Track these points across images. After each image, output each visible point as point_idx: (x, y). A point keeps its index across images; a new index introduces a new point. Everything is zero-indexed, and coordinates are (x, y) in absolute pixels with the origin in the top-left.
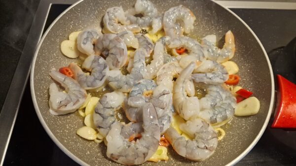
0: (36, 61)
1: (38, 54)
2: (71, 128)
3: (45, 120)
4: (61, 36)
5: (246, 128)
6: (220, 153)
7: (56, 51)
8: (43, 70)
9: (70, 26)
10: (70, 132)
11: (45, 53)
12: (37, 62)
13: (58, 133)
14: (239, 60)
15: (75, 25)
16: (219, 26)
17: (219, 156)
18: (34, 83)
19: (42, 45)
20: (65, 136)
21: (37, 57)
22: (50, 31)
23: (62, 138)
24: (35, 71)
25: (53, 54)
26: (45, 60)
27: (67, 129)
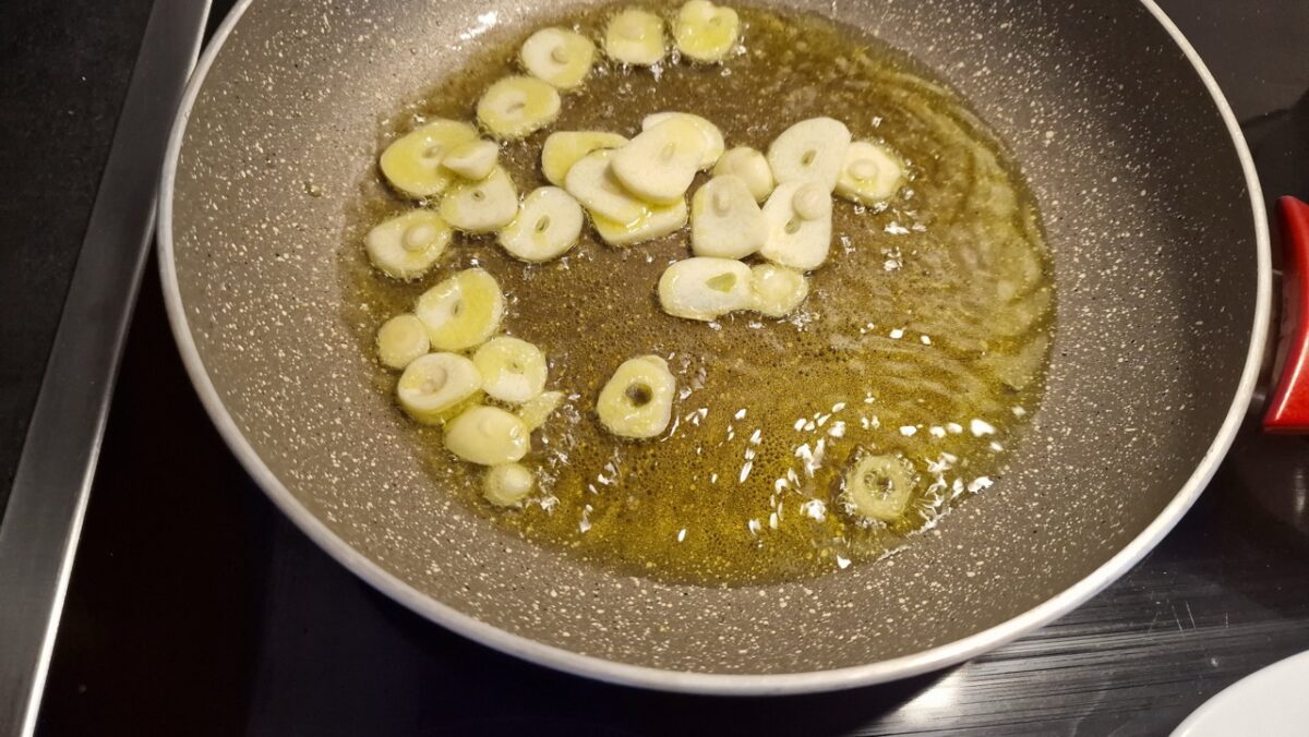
0: (179, 169)
1: (185, 139)
2: (352, 467)
4: (281, 63)
5: (1144, 441)
6: (1028, 554)
7: (265, 131)
8: (212, 211)
9: (319, 17)
10: (349, 483)
11: (215, 137)
12: (182, 172)
14: (1095, 148)
16: (1000, 3)
17: (1025, 569)
19: (200, 95)
20: (329, 497)
21: (183, 150)
22: (231, 36)
25: (252, 143)
26: (217, 168)
27: (335, 471)
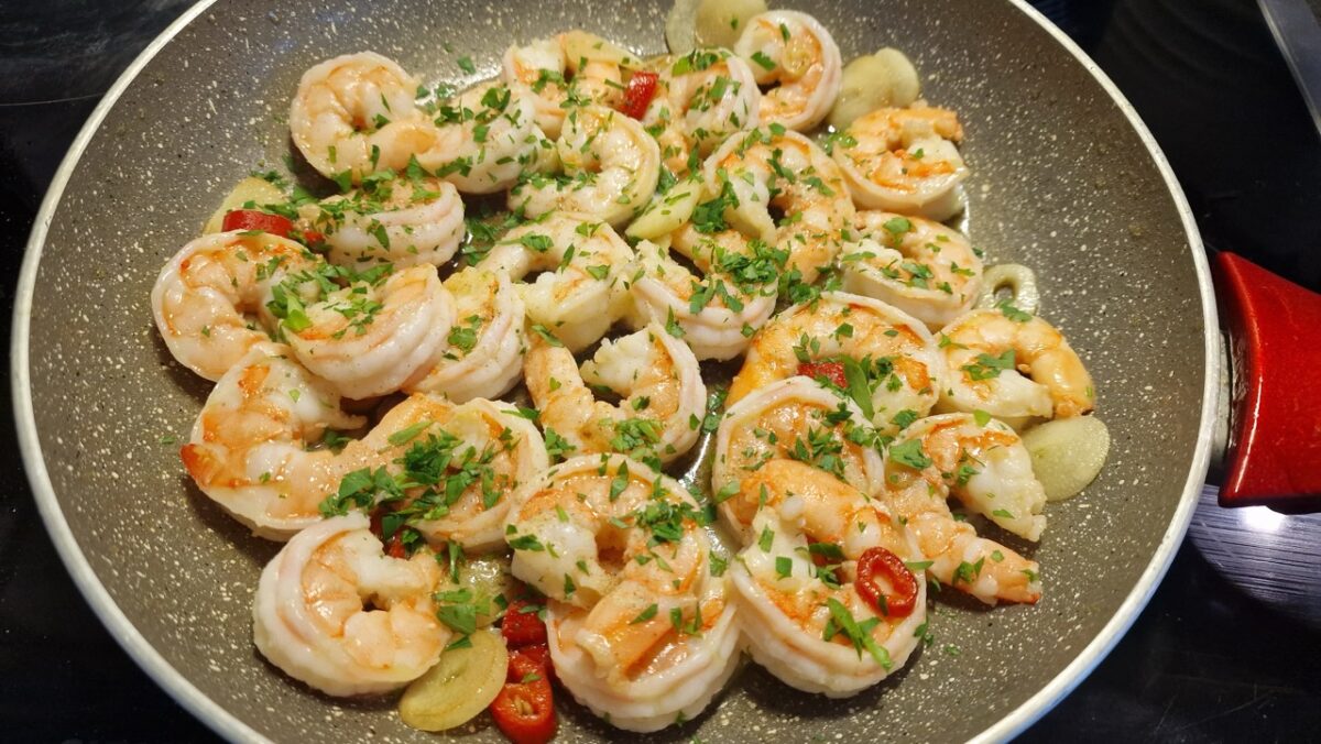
1: (46, 248)
3: (98, 568)
4: (162, 154)
5: (1098, 520)
6: (983, 651)
7: (145, 229)
8: (82, 324)
9: (203, 102)
11: (84, 242)
13: (173, 627)
14: (1033, 202)
15: (231, 96)
16: (927, 52)
17: (981, 670)
18: (34, 392)
20: (215, 641)
22: (99, 131)
23: (194, 652)
24: (33, 332)
25: (129, 244)
26: (87, 275)
27: (221, 606)
